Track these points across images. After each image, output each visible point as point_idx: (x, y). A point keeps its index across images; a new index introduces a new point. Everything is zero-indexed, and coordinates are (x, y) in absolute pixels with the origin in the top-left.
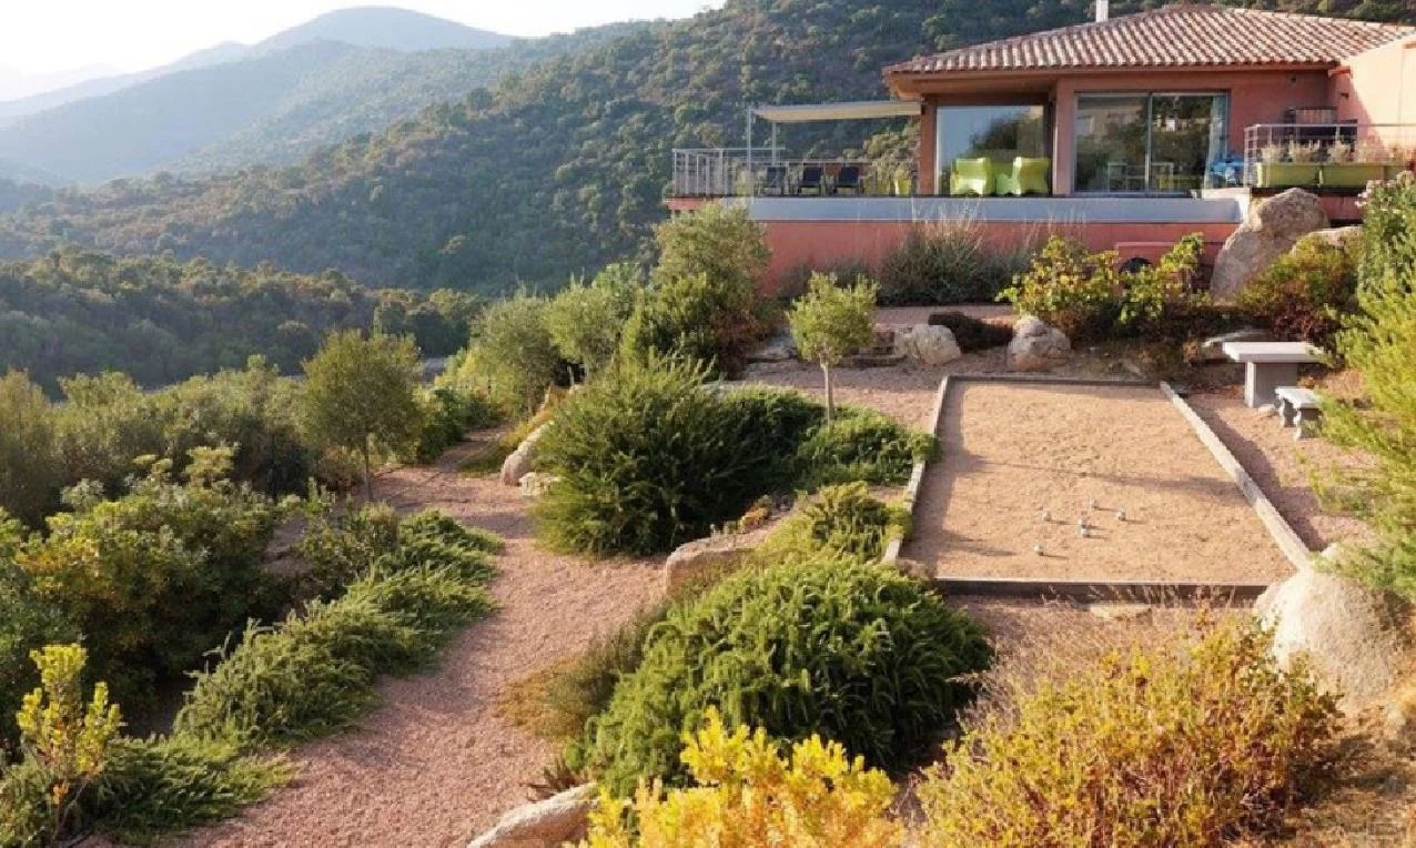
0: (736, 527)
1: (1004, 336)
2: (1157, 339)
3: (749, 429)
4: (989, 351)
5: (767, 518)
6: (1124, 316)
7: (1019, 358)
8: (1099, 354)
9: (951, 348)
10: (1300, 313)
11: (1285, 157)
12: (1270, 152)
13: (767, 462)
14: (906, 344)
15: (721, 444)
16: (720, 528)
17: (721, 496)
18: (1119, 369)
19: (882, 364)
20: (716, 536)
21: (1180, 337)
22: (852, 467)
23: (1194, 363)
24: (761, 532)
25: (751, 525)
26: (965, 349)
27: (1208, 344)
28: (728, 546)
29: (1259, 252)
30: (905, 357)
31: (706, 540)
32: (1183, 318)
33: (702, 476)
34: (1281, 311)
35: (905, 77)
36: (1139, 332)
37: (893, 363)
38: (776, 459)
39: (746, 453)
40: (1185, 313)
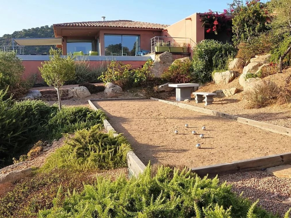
0: (27, 158)
1: (102, 89)
2: (146, 87)
3: (26, 116)
4: (99, 93)
5: (42, 150)
6: (136, 81)
7: (108, 94)
8: (130, 92)
9: (87, 93)
10: (182, 77)
11: (161, 45)
12: (158, 44)
13: (36, 129)
14: (73, 92)
15: (14, 121)
16: (18, 159)
17: (16, 144)
18: (137, 95)
19: (66, 99)
20: (16, 163)
21: (152, 86)
22: (77, 125)
23: (157, 92)
24: (40, 158)
25: (34, 156)
26: (91, 93)
27: (160, 86)
28: (24, 168)
29: (160, 67)
30: (73, 97)
31: (12, 166)
32: (151, 81)
33: (6, 136)
34: (177, 77)
35: (60, 27)
36: (140, 85)
37: (70, 98)
38: (39, 127)
39: (25, 126)
40: (152, 79)
